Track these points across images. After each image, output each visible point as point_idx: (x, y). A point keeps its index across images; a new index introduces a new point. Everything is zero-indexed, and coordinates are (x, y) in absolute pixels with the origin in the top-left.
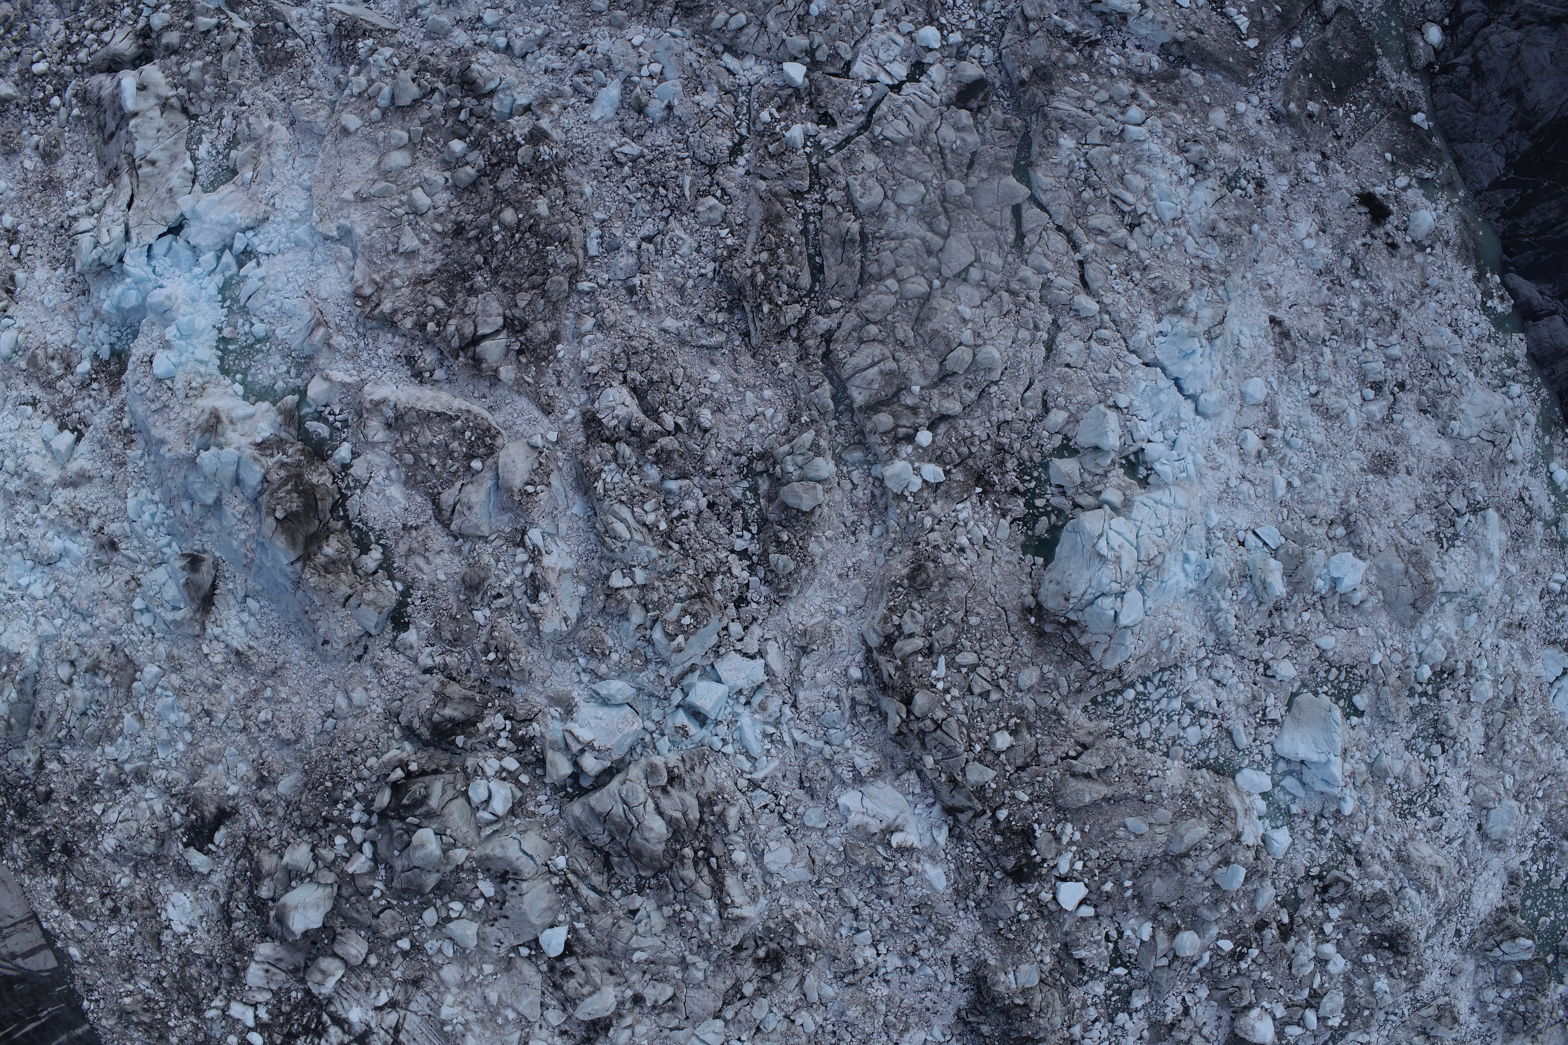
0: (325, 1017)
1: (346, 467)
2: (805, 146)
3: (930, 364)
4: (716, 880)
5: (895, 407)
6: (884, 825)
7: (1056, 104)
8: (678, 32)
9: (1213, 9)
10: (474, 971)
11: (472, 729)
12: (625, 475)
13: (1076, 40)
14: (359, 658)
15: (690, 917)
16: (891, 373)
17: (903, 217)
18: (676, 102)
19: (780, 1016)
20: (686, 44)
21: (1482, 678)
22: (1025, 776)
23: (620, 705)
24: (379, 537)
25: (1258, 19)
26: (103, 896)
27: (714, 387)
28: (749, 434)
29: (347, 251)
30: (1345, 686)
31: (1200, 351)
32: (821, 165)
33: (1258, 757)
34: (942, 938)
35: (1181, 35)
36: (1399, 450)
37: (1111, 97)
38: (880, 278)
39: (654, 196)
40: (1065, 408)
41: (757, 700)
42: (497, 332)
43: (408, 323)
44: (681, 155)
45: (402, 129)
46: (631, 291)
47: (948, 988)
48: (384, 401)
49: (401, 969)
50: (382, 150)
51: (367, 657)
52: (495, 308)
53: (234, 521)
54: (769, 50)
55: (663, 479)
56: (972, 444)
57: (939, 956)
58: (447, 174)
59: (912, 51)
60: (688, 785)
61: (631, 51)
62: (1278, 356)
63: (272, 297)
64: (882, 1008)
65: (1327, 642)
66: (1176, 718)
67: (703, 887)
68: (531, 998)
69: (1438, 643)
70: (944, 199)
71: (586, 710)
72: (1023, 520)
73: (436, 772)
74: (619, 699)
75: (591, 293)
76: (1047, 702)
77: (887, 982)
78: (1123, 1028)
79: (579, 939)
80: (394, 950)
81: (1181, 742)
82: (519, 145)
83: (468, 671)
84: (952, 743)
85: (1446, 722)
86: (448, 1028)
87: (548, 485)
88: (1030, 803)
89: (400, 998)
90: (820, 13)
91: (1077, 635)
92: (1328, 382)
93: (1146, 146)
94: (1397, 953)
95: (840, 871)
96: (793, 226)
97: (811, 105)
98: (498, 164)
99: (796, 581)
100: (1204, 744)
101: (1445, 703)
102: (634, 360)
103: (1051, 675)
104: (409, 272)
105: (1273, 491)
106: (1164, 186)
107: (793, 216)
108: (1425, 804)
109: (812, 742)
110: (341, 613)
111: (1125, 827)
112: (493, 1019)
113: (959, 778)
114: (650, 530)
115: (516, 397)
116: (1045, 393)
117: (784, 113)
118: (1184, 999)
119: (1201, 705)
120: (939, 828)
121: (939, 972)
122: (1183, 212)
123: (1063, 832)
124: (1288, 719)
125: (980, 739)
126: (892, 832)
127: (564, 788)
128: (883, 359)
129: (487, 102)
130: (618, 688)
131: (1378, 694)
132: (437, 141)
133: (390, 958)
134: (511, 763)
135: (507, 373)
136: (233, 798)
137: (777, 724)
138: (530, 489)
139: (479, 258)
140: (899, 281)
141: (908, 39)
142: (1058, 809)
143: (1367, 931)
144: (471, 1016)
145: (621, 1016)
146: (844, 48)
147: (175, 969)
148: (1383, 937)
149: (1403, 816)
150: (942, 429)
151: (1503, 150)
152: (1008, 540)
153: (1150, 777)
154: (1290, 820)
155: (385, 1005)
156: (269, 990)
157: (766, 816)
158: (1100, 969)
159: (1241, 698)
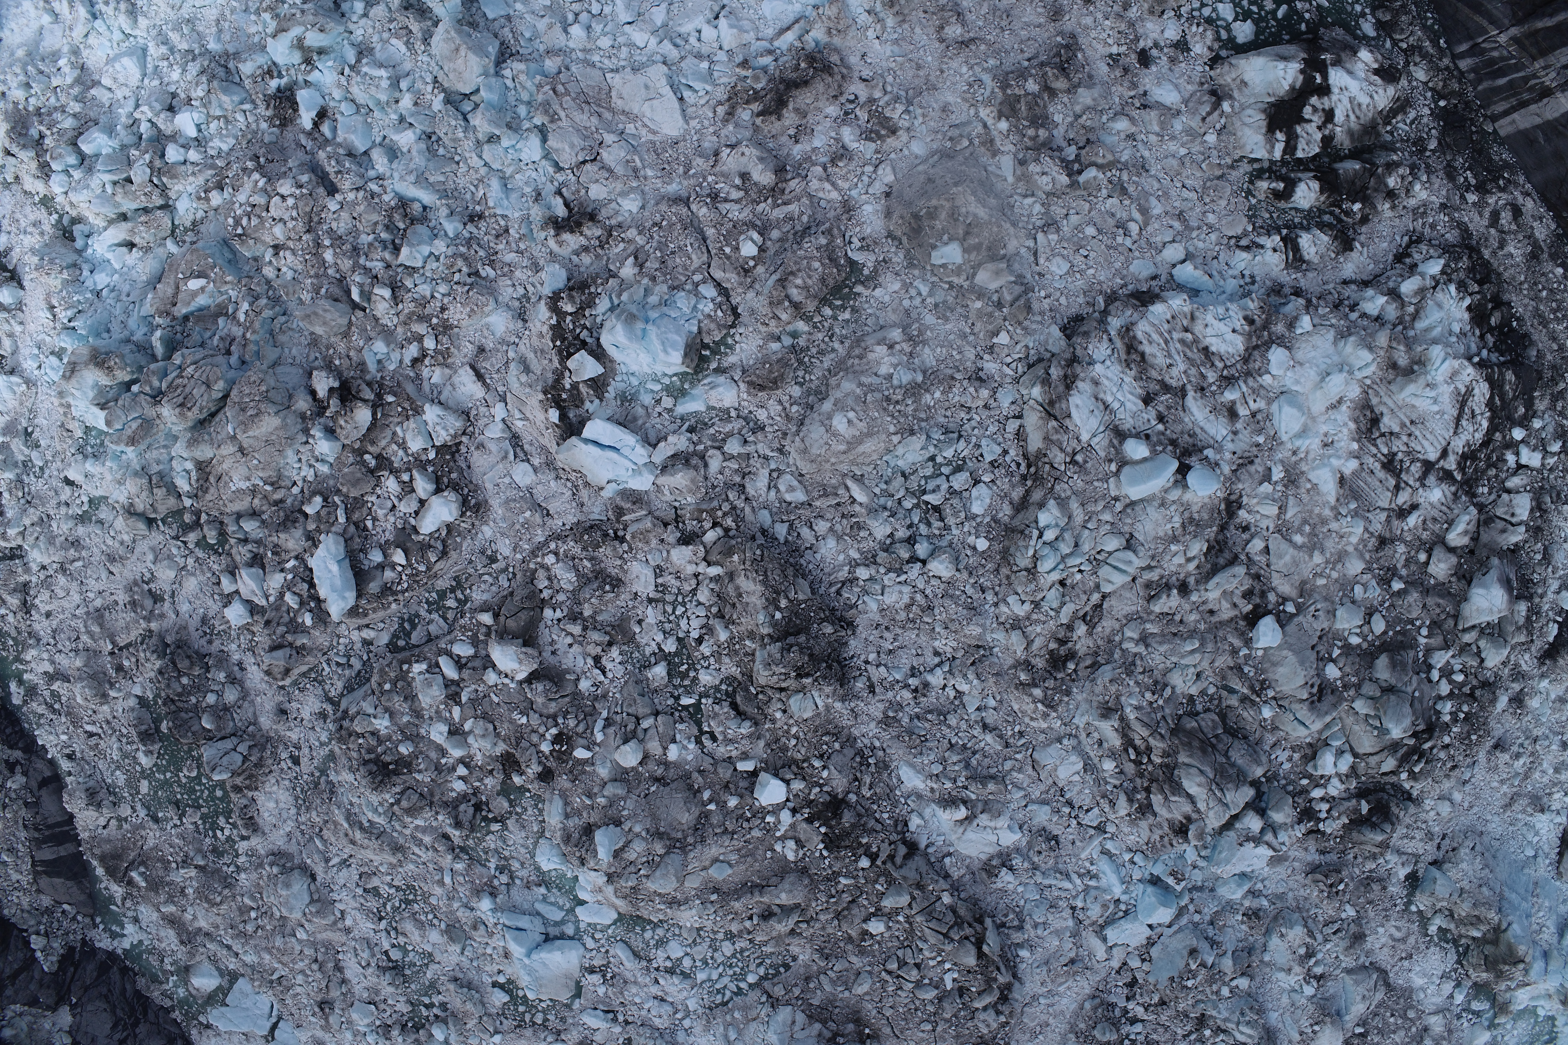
0: (1459, 478)
4: (1128, 736)
6: (975, 823)
10: (1335, 575)
11: (1354, 818)
14: (1443, 838)
15: (1148, 695)
19: (1045, 607)
21: (368, 1025)
22: (847, 898)
23: (1230, 876)
24: (1430, 941)
30: (521, 1009)
33: (598, 936)
34: (891, 714)
41: (1111, 909)
47: (872, 657)
49: (1397, 556)
51: (1438, 841)
57: (890, 694)
60: (1166, 826)
64: (938, 627)
67: (1140, 732)
68: (1281, 563)
74: (1233, 882)
76: (838, 965)
78: (664, 633)
79: (1242, 634)
80: (1404, 573)
81: (686, 943)
85: (397, 987)
86: (1353, 505)
87: (1300, 1032)
88: (837, 874)
89: (1395, 523)
91: (825, 1031)
94: (376, 761)
95: (1008, 765)
99: (1090, 1018)
100: (661, 943)
101: (402, 999)
103: (840, 989)
108: (388, 901)
109: (1053, 882)
110: (1464, 883)
111: (730, 865)
112: (1314, 527)
113: (916, 892)
114: (1219, 1028)
118: (604, 673)
119: (676, 980)
120: (918, 827)
121: (886, 675)
123: (796, 851)
124: (577, 974)
125: (897, 922)
126: (966, 818)
130: (1235, 893)
131: (483, 1005)
133: (1407, 563)
134: (1317, 793)
136: (1543, 675)
137: (1087, 890)
138: (1316, 1028)
142: (805, 871)
143: (416, 775)
144: (1334, 526)
145: (1198, 567)
148: (396, 773)
149: (411, 889)
154: (544, 880)
155: (1410, 513)
156: (1509, 491)
157: (1087, 802)
158: (710, 701)
159: (634, 990)
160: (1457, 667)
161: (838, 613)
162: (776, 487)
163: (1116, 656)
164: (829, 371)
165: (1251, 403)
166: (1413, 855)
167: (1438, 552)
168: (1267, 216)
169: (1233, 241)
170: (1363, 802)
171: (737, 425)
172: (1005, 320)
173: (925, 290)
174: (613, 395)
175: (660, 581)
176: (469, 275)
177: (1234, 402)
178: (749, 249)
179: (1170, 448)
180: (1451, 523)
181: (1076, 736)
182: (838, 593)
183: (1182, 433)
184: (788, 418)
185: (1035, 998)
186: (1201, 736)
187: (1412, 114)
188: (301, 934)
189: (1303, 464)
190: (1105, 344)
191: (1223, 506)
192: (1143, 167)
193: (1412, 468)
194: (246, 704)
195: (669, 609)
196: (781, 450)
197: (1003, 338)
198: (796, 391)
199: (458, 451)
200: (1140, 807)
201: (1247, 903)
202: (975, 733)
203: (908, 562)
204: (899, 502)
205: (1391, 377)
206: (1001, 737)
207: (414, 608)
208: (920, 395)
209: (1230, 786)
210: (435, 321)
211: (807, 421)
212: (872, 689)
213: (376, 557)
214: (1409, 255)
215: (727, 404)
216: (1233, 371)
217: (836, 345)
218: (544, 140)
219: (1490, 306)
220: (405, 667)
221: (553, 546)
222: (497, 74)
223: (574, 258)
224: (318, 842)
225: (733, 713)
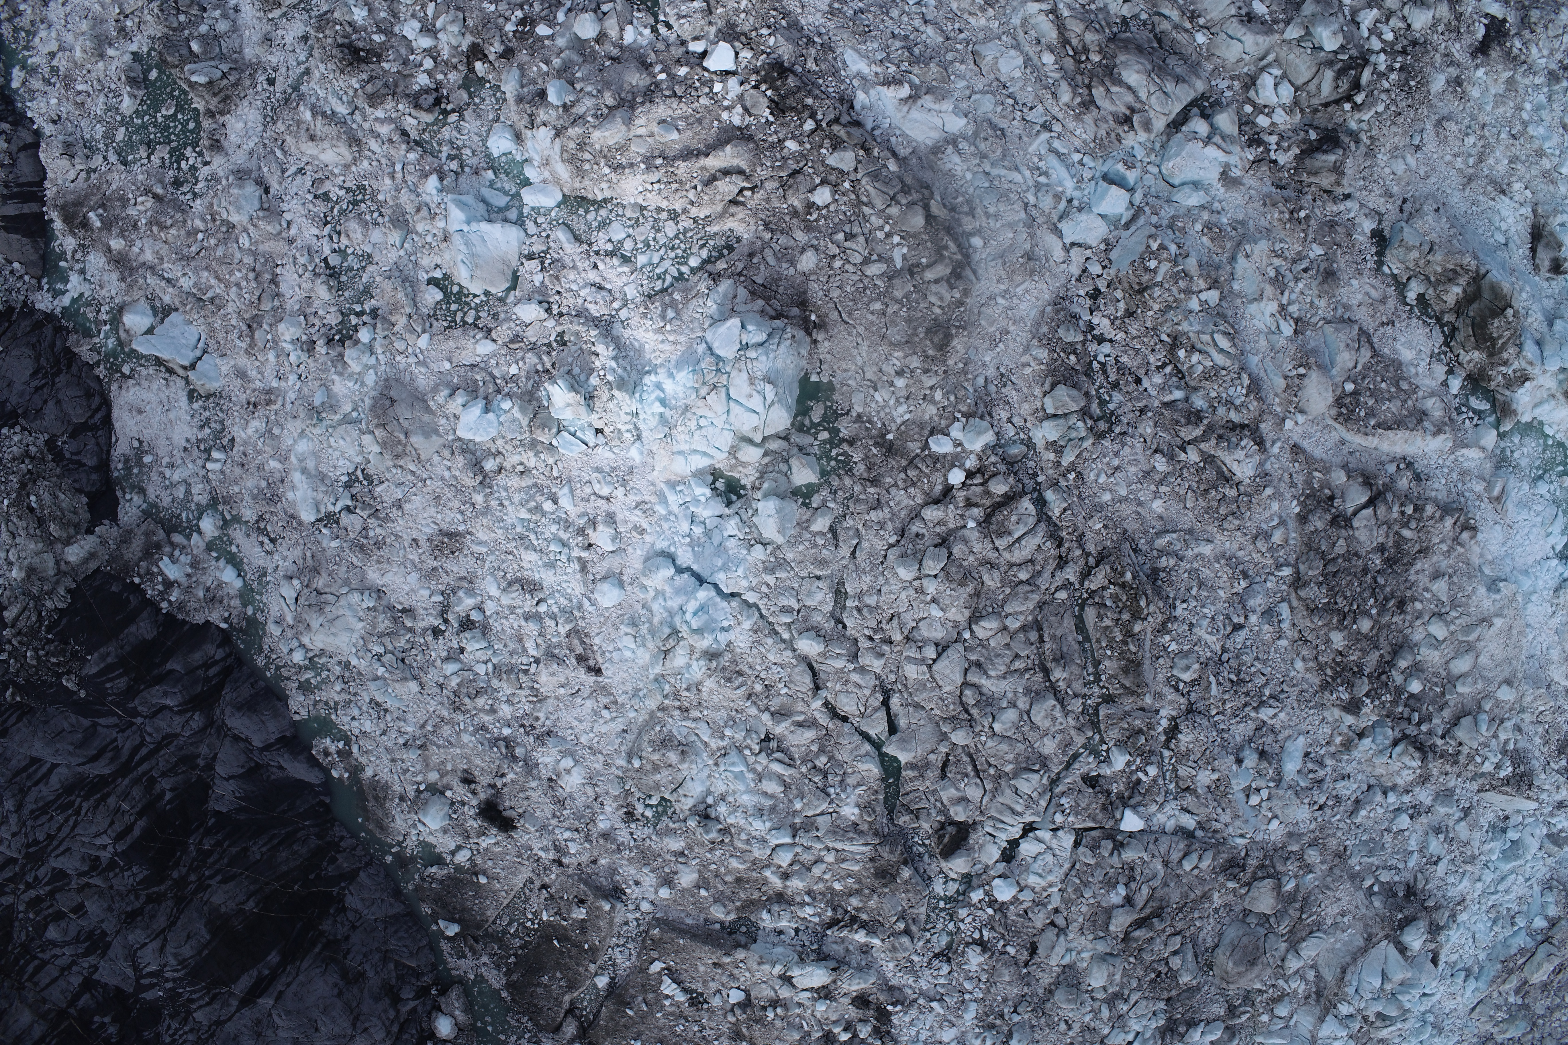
1: (1450, 372)
2: (1107, 751)
3: (962, 551)
4: (1065, 35)
5: (988, 503)
6: (920, 102)
7: (866, 849)
8: (1240, 841)
9: (702, 994)
11: (1304, 147)
12: (1224, 395)
13: (854, 921)
14: (1405, 201)
16: (1000, 535)
17: (1010, 695)
18: (1234, 767)
20: (1231, 829)
21: (293, 343)
22: (792, 165)
23: (1183, 184)
24: (1411, 311)
25: (650, 996)
27: (1156, 495)
28: (1117, 454)
29: (1487, 571)
30: (454, 307)
31: (688, 616)
32: (1090, 734)
33: (541, 220)
35: (740, 954)
36: (431, 563)
37: (809, 870)
38: (1023, 628)
39: (1239, 672)
40: (814, 534)
41: (1063, 204)
42: (1355, 513)
43: (1429, 509)
44: (1220, 717)
45: (1462, 695)
46: (1245, 575)
48: (1435, 434)
50: (1476, 671)
51: (1399, 203)
52: (1362, 535)
53: (1534, 307)
54: (1156, 840)
55: (1187, 399)
56: (905, 481)
58: (1419, 658)
59: (1017, 872)
60: (1110, 118)
61: (1279, 812)
62: (587, 635)
63: (1539, 519)
65: (485, 348)
66: (640, 245)
67: (1076, 27)
69: (355, 367)
70: (971, 722)
71: (1212, 175)
72: (837, 416)
73: (1326, 105)
74: (1187, 189)
75: (1279, 567)
76: (783, 240)
81: (629, 223)
82: (1367, 695)
83: (1314, 200)
84: (875, 186)
85: (330, 288)
87: (1286, 377)
88: (782, 141)
90: (1115, 887)
91: (768, 308)
92: (528, 617)
93: (768, 825)
94: (349, 47)
95: (950, 56)
96: (1110, 666)
97: (1109, 793)
98: (1380, 675)
99: (1052, 320)
100: (604, 225)
101: (333, 309)
102: (1234, 506)
103: (784, 265)
104: (1435, 559)
105: (572, 491)
106: (742, 788)
107: (1111, 676)
108: (337, 203)
109: (1003, 173)
110: (1433, 236)
111: (677, 130)
113: (860, 153)
114: (1193, 347)
115: (1324, 456)
116: (836, 546)
117: (1134, 778)
119: (616, 261)
120: (863, 108)
122: (716, 764)
123: (742, 115)
124: (515, 263)
125: (844, 194)
126: (910, 97)
127: (1212, 106)
128: (1009, 548)
129: (1398, 734)
130: (1189, 200)
131: (416, 304)
132: (1431, 689)
134: (1262, 122)
135: (1339, 477)
136: (1477, 67)
137: (1038, 186)
138: (1302, 371)
139: (1381, 581)
140: (1005, 628)
141: (1023, 883)
142: (750, 138)
143: (384, 64)
146: (1086, 857)
148: (366, 61)
149: (361, 188)
150: (939, 488)
151: (351, 915)
152: (851, 393)
153: (659, 181)
154: (492, 164)
157: (1030, 100)
159: (572, 276)
166: (1375, 210)
170: (1311, 132)
181: (1015, 36)
185: (992, 297)
186: (1136, 42)
188: (244, 241)
194: (235, 35)
200: (1083, 104)
201: (1206, 215)
202: (917, 25)
206: (942, 30)
209: (1170, 78)
224: (279, 153)
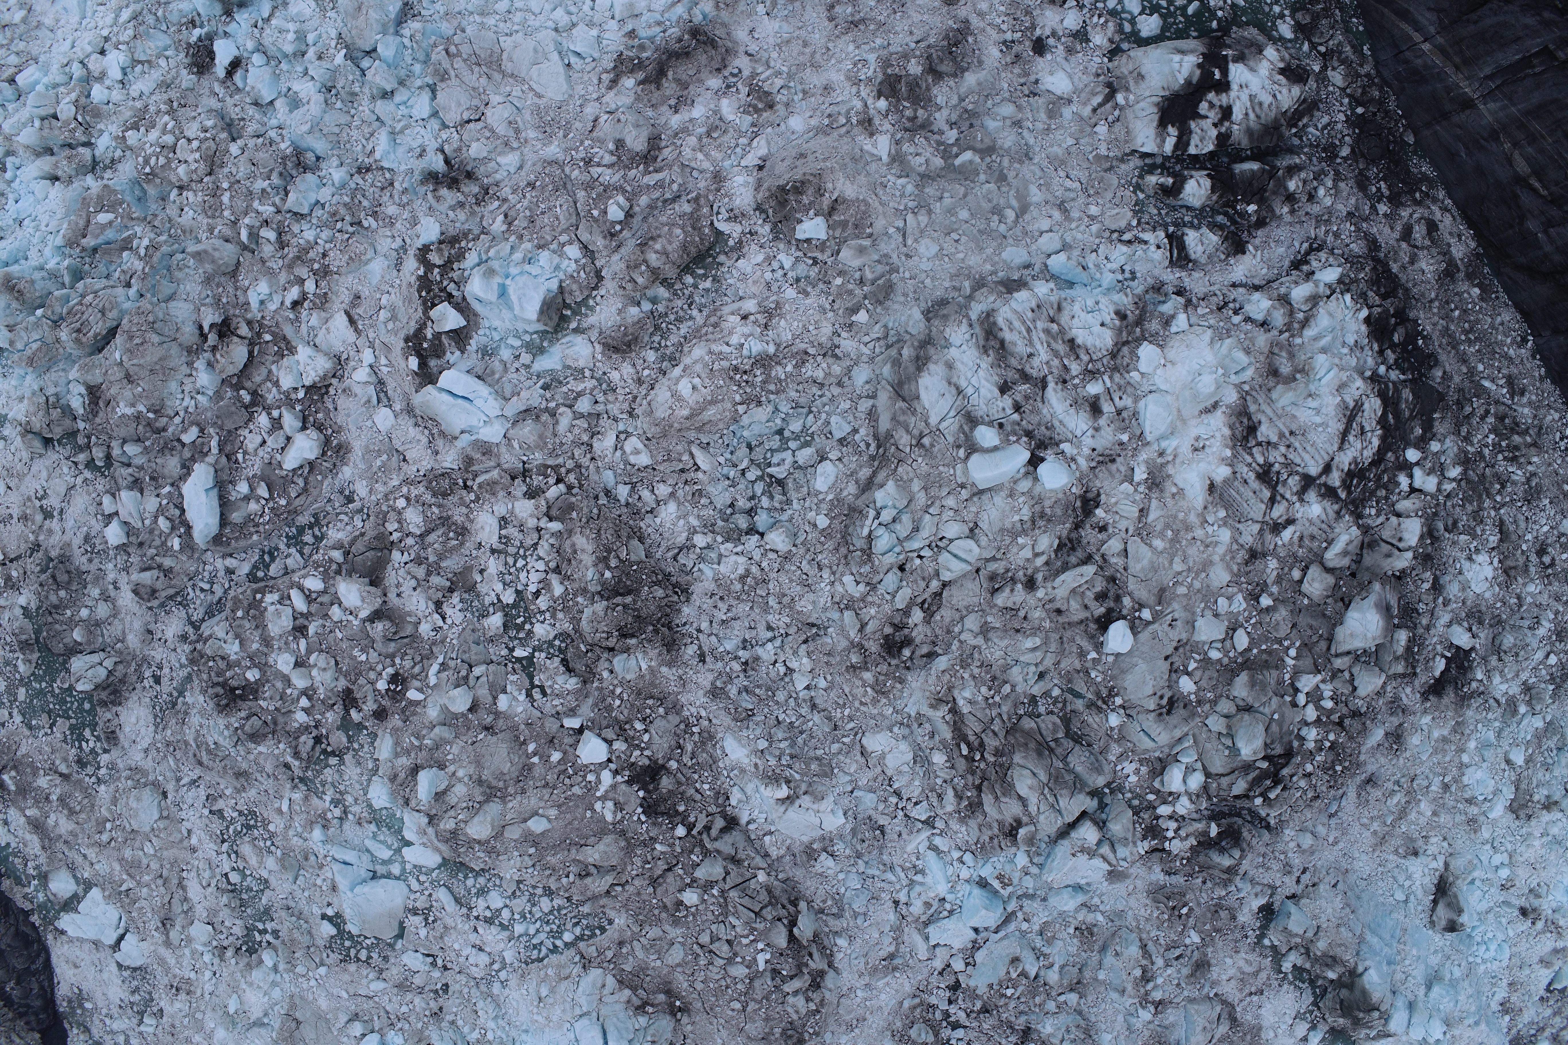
0: (1343, 495)
4: (960, 730)
6: (797, 803)
10: (1197, 585)
11: (1202, 840)
14: (1304, 872)
15: (984, 690)
19: (881, 589)
21: (205, 945)
22: (662, 865)
23: (1063, 887)
24: (1284, 979)
26: (1552, 564)
30: (347, 943)
33: (423, 878)
34: (719, 684)
41: (934, 907)
47: (704, 626)
49: (1268, 571)
51: (1297, 875)
53: (1415, 972)
57: (720, 664)
60: (995, 825)
64: (772, 601)
65: (377, 986)
66: (517, 917)
68: (1139, 566)
74: (1066, 894)
76: (652, 933)
77: (769, 628)
78: (504, 584)
79: (1092, 637)
80: (1275, 589)
81: (506, 895)
83: (1204, 882)
84: (743, 901)
86: (1222, 513)
88: (653, 840)
89: (1268, 537)
91: (634, 998)
94: (224, 685)
95: (835, 748)
99: (908, 1017)
100: (482, 892)
101: (238, 922)
103: (653, 957)
108: (231, 823)
109: (877, 873)
110: (1322, 920)
111: (549, 820)
112: (1176, 533)
113: (730, 866)
118: (444, 619)
119: (494, 930)
120: (739, 801)
121: (717, 645)
123: (615, 813)
124: (401, 915)
125: (712, 896)
126: (788, 798)
127: (1113, 791)
130: (1068, 905)
131: (312, 936)
133: (1279, 580)
134: (1164, 810)
136: (1425, 711)
137: (912, 884)
142: (622, 834)
143: (261, 702)
145: (1047, 563)
147: (1487, 503)
148: (243, 698)
149: (252, 814)
153: (533, 867)
154: (375, 817)
155: (1285, 528)
156: (1399, 515)
157: (916, 794)
158: (543, 655)
159: (454, 936)
160: (1327, 694)
161: (673, 579)
162: (622, 448)
163: (954, 647)
164: (685, 338)
165: (1117, 400)
166: (1270, 886)
167: (1314, 571)
168: (1155, 212)
169: (1115, 235)
170: (1213, 825)
171: (589, 384)
172: (865, 297)
173: (787, 265)
174: (474, 348)
175: (503, 532)
176: (352, 225)
177: (1097, 397)
178: (615, 213)
179: (1025, 439)
180: (1330, 542)
181: (908, 726)
182: (675, 558)
183: (1039, 424)
184: (640, 381)
185: (852, 990)
186: (1039, 738)
187: (1326, 119)
188: (148, 848)
189: (1170, 466)
190: (964, 327)
191: (1078, 504)
192: (1027, 155)
193: (1290, 481)
194: (116, 622)
195: (510, 560)
196: (631, 413)
197: (862, 317)
198: (651, 356)
199: (327, 393)
200: (970, 805)
201: (1080, 917)
202: (803, 711)
203: (747, 534)
204: (743, 473)
205: (1271, 384)
206: (829, 719)
207: (275, 541)
208: (771, 367)
209: (1064, 792)
210: (316, 266)
211: (657, 386)
212: (702, 659)
213: (243, 488)
214: (1307, 262)
215: (581, 363)
216: (1099, 365)
217: (695, 313)
218: (434, 97)
219: (1393, 321)
220: (258, 596)
221: (405, 490)
222: (397, 33)
223: (451, 213)
224: (171, 761)
225: (562, 669)
